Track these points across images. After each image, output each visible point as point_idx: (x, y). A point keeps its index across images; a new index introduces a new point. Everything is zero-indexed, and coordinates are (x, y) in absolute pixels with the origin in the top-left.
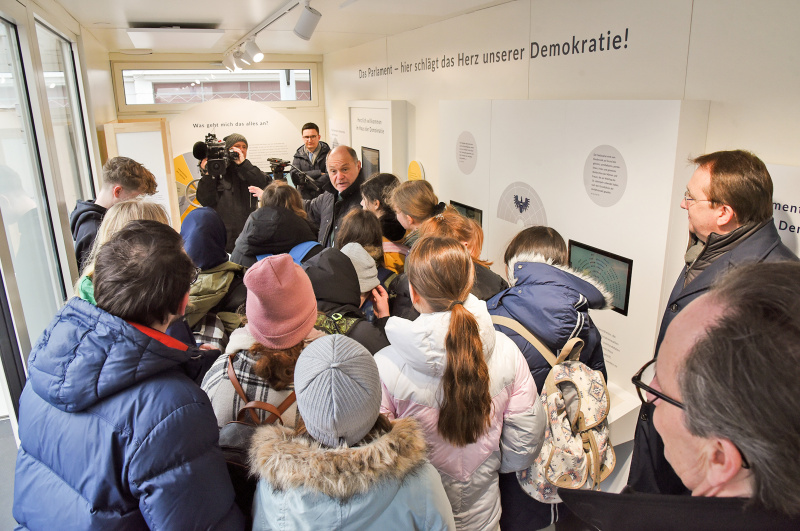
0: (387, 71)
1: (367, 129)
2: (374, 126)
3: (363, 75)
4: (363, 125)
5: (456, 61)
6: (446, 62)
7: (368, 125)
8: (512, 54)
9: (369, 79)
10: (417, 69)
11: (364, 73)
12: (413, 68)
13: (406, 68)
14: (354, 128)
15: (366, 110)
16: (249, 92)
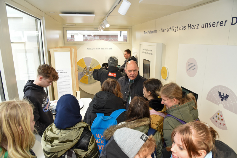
0: (155, 32)
1: (146, 53)
2: (149, 52)
3: (145, 33)
4: (145, 51)
5: (187, 27)
6: (182, 28)
7: (147, 51)
8: (219, 24)
9: (148, 35)
10: (168, 31)
11: (146, 32)
12: (166, 30)
13: (163, 30)
14: (141, 52)
15: (146, 46)
16: (110, 38)
